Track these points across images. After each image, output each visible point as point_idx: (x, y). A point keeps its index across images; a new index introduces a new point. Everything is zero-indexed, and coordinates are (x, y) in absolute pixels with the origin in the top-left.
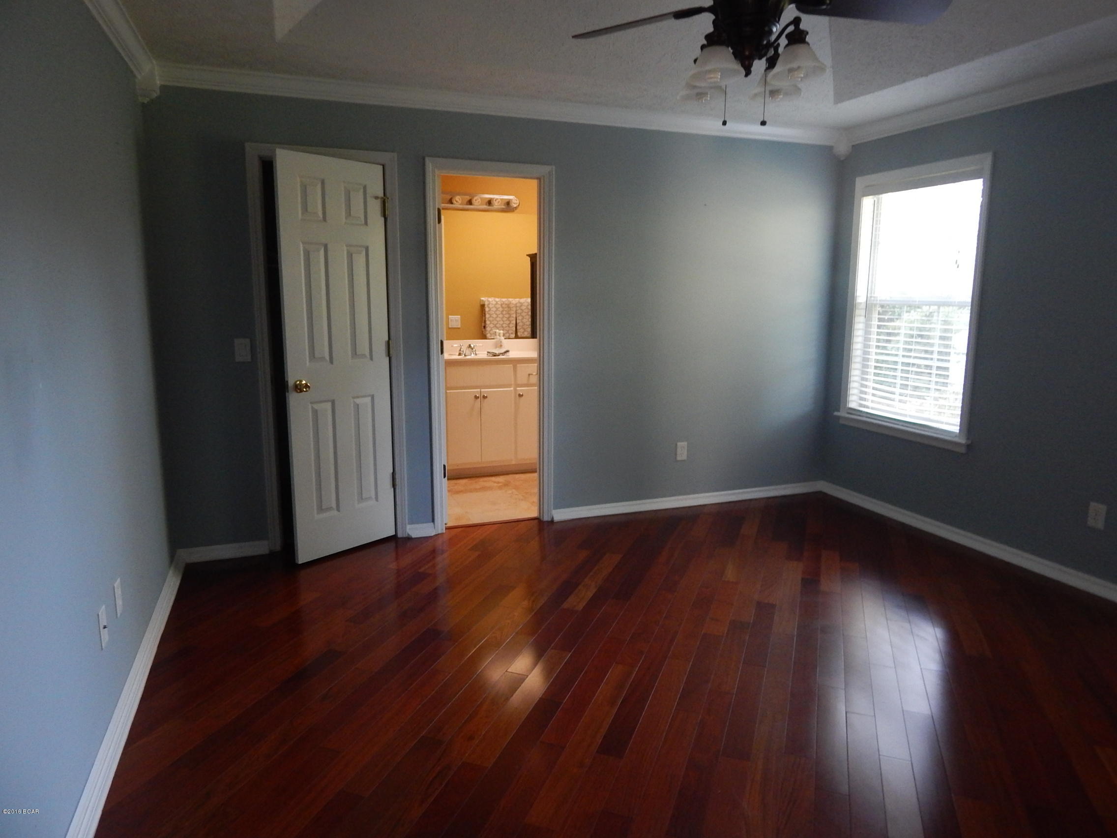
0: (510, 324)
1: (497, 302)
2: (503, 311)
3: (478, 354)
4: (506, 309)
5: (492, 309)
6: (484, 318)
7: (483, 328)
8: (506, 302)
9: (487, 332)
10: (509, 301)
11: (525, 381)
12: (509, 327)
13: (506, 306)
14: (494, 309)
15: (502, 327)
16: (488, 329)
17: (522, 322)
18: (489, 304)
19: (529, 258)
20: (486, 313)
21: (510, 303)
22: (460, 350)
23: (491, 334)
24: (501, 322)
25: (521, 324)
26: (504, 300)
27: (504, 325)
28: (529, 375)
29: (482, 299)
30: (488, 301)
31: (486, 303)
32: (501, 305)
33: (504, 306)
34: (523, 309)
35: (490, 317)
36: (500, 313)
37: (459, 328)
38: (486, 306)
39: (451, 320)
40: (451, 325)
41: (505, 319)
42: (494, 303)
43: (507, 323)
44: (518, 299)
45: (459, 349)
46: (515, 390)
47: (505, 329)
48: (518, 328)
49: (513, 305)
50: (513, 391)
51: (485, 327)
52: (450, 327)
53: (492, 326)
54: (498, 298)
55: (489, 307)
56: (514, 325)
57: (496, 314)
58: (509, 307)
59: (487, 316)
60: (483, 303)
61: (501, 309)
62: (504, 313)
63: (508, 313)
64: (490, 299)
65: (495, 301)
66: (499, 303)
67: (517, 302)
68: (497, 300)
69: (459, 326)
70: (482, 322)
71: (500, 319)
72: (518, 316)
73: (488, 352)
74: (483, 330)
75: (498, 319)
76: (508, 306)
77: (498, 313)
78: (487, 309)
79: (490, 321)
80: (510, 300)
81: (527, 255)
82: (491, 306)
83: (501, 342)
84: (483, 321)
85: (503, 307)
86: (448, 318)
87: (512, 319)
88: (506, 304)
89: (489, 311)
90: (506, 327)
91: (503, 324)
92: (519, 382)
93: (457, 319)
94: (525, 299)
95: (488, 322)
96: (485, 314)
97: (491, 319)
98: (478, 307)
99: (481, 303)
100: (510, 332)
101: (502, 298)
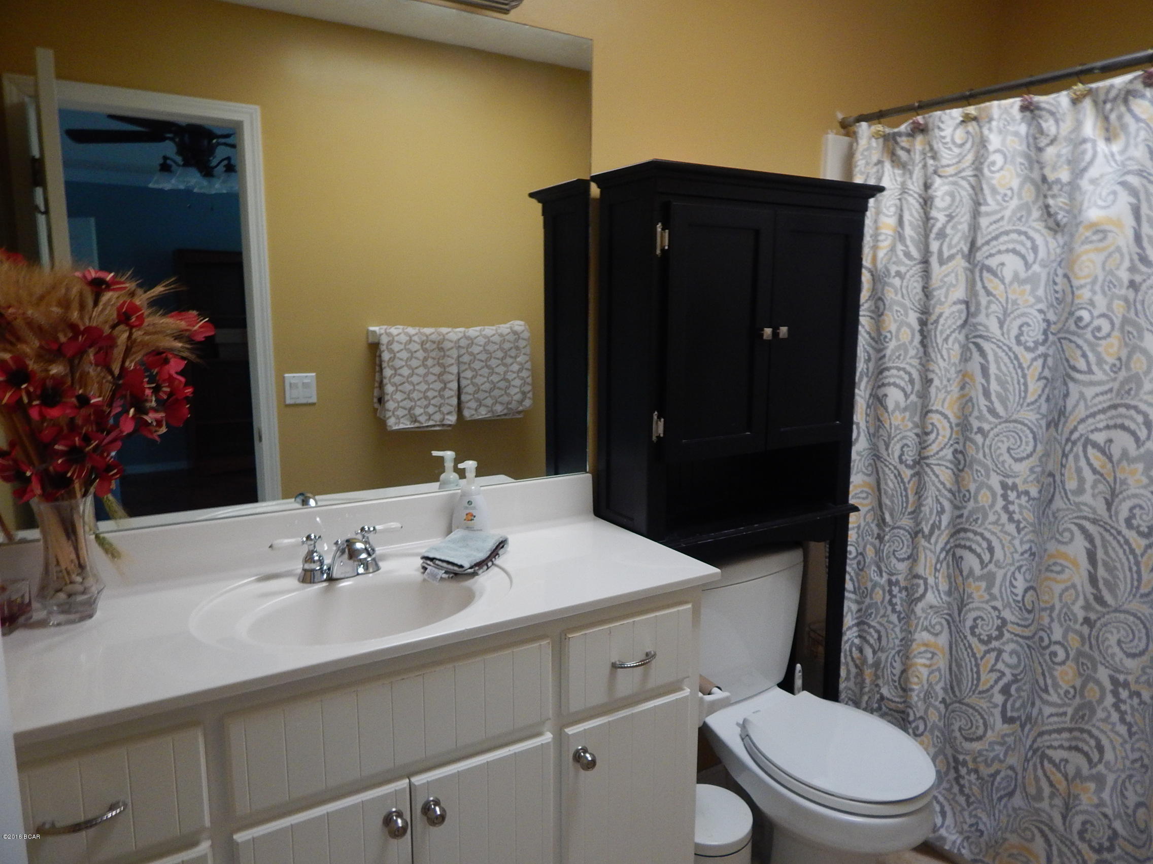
0: (444, 389)
1: (410, 337)
2: (425, 359)
3: (384, 557)
4: (433, 354)
5: (398, 355)
6: (377, 375)
7: (375, 400)
8: (433, 337)
9: (389, 414)
10: (439, 334)
11: (598, 697)
12: (442, 397)
13: (435, 346)
14: (404, 355)
15: (426, 398)
16: (390, 405)
17: (473, 384)
18: (390, 343)
19: (540, 206)
20: (384, 365)
21: (444, 339)
22: (309, 558)
23: (398, 418)
24: (423, 387)
25: (470, 389)
26: (428, 331)
27: (430, 394)
28: (614, 666)
29: (372, 328)
30: (389, 334)
31: (384, 340)
32: (422, 343)
33: (427, 346)
34: (476, 352)
35: (395, 374)
36: (419, 363)
37: (313, 404)
38: (383, 348)
39: (291, 384)
40: (291, 399)
41: (431, 378)
42: (404, 339)
43: (439, 388)
44: (462, 329)
45: (304, 550)
46: (560, 738)
47: (433, 402)
48: (463, 398)
49: (451, 345)
50: (552, 753)
51: (381, 400)
52: (288, 401)
53: (399, 396)
54: (413, 326)
55: (391, 351)
56: (454, 393)
57: (409, 367)
58: (441, 349)
59: (388, 372)
60: (376, 341)
61: (421, 354)
62: (430, 362)
63: (439, 364)
64: (394, 331)
65: (407, 334)
66: (416, 338)
67: (461, 335)
68: (411, 330)
69: (314, 400)
70: (373, 388)
71: (421, 379)
72: (464, 371)
73: (426, 558)
74: (376, 406)
75: (415, 379)
76: (439, 346)
77: (414, 363)
78: (386, 356)
79: (394, 385)
80: (444, 330)
81: (532, 195)
82: (396, 347)
83: (470, 503)
84: (377, 385)
85: (425, 350)
86: (281, 382)
87: (446, 377)
88: (434, 342)
89: (392, 359)
90: (434, 397)
91: (428, 390)
92: (575, 705)
93: (306, 381)
94: (478, 328)
95: (389, 389)
96: (380, 366)
97: (397, 379)
98: (361, 348)
99: (371, 340)
100: (445, 409)
101: (424, 327)
